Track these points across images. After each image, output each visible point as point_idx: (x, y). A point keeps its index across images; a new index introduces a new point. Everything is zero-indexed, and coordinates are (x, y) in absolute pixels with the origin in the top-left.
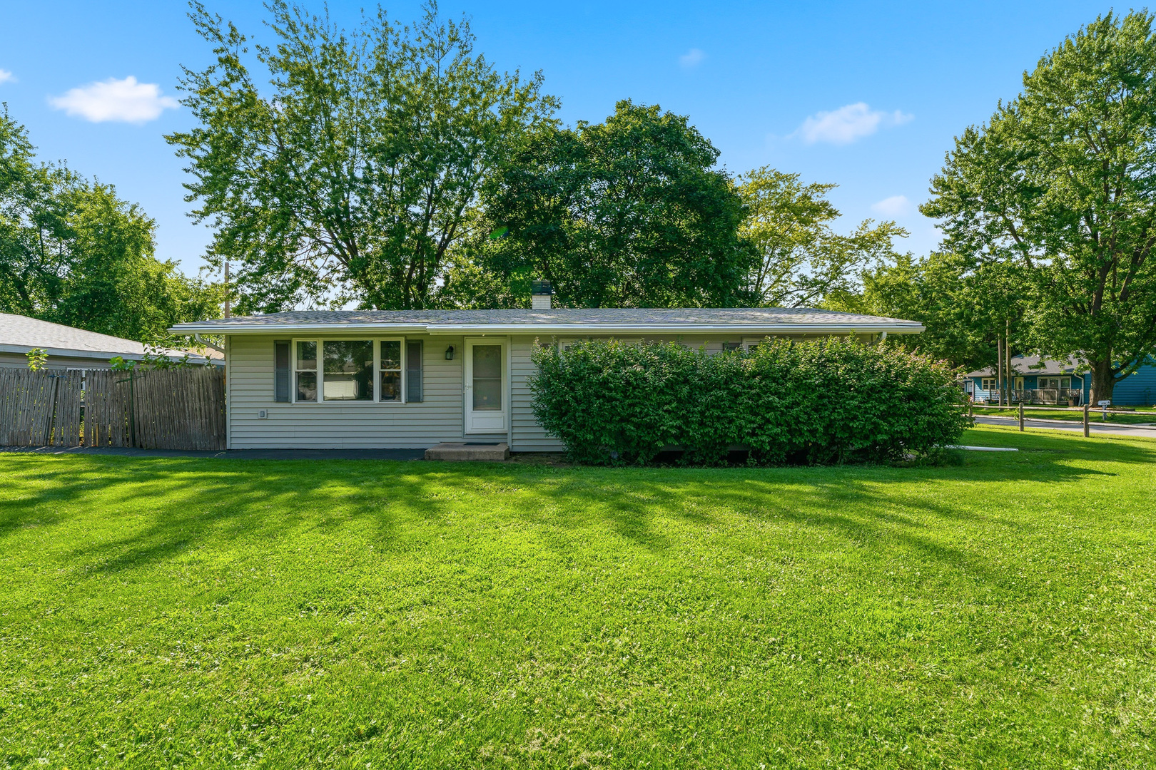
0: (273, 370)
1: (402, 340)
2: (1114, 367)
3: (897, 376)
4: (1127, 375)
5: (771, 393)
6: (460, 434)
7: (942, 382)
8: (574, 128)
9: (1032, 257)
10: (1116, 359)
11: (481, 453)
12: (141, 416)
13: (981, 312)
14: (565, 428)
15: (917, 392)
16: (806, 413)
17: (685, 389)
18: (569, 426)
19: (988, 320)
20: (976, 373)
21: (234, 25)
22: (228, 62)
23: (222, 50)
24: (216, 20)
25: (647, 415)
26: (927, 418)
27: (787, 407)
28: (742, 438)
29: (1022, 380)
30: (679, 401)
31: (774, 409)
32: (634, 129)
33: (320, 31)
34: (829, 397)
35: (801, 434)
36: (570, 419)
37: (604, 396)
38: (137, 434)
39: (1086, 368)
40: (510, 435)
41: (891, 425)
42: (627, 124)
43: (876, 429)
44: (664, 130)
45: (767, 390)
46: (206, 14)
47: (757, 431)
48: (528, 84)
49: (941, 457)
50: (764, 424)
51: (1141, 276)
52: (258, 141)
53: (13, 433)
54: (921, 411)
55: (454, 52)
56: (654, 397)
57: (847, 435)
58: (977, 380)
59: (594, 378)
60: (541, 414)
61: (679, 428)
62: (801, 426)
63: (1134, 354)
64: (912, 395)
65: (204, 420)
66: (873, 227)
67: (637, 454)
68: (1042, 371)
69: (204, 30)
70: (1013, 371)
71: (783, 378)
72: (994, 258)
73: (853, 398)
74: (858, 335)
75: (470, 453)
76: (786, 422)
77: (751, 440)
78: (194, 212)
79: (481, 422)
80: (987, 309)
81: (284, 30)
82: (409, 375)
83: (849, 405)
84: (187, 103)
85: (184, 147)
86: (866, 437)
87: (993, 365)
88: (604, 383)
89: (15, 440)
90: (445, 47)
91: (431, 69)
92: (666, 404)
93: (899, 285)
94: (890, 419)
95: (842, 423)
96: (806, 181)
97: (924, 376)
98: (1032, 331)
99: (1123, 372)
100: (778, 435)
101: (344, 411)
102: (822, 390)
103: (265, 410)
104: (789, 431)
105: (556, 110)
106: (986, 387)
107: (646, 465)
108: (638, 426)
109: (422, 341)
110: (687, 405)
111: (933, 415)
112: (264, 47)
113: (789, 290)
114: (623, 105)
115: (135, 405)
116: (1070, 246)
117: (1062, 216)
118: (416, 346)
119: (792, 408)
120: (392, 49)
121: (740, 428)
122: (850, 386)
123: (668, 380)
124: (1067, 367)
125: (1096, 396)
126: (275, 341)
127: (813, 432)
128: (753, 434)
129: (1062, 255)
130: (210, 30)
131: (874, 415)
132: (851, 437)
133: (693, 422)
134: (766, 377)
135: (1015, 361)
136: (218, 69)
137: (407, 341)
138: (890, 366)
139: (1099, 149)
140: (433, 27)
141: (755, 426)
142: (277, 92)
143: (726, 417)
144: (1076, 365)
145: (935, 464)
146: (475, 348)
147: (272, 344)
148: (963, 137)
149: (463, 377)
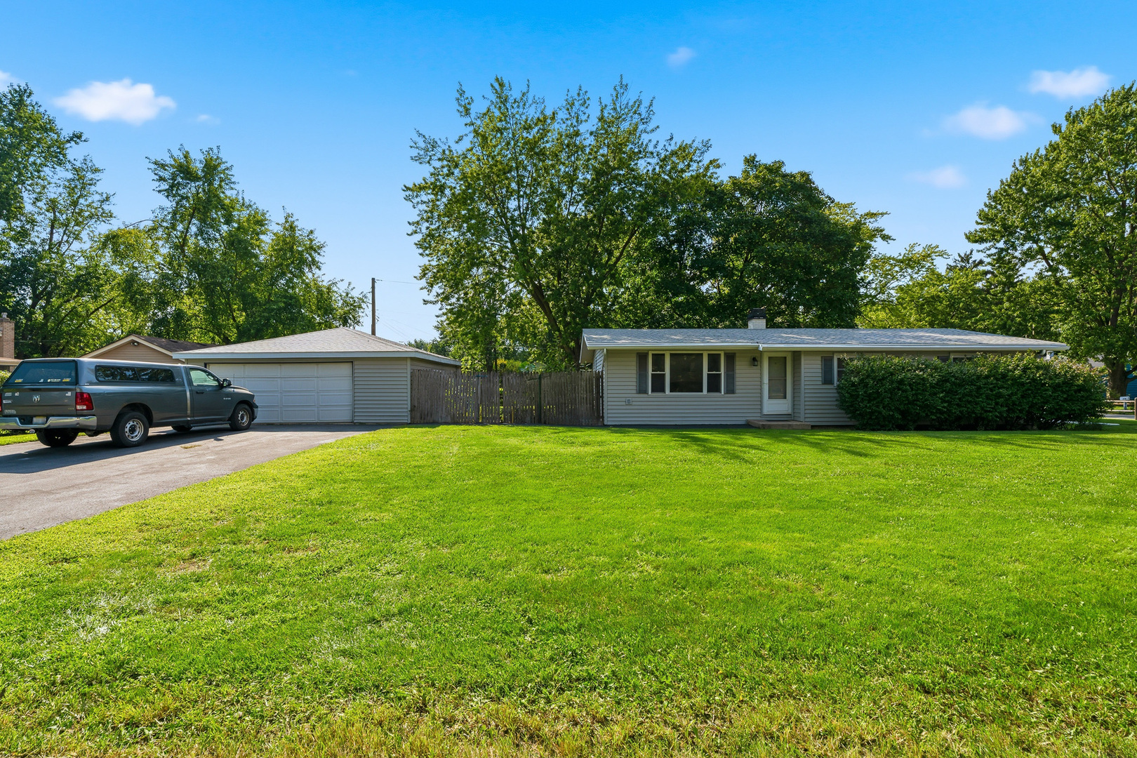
0: (635, 372)
1: (722, 354)
2: (1126, 369)
5: (998, 387)
6: (759, 415)
10: (1129, 363)
11: (796, 425)
12: (546, 403)
14: (875, 408)
34: (1031, 390)
36: (879, 402)
38: (543, 415)
40: (803, 414)
53: (454, 413)
56: (929, 390)
64: (1081, 388)
65: (588, 405)
66: (918, 249)
75: (789, 425)
82: (727, 376)
88: (901, 382)
93: (933, 297)
96: (861, 210)
99: (1134, 374)
101: (683, 399)
102: (1028, 386)
103: (630, 399)
109: (734, 355)
115: (542, 396)
118: (731, 356)
126: (638, 354)
134: (994, 378)
137: (725, 354)
139: (1120, 191)
146: (770, 358)
147: (635, 355)
148: (1009, 180)
149: (761, 378)
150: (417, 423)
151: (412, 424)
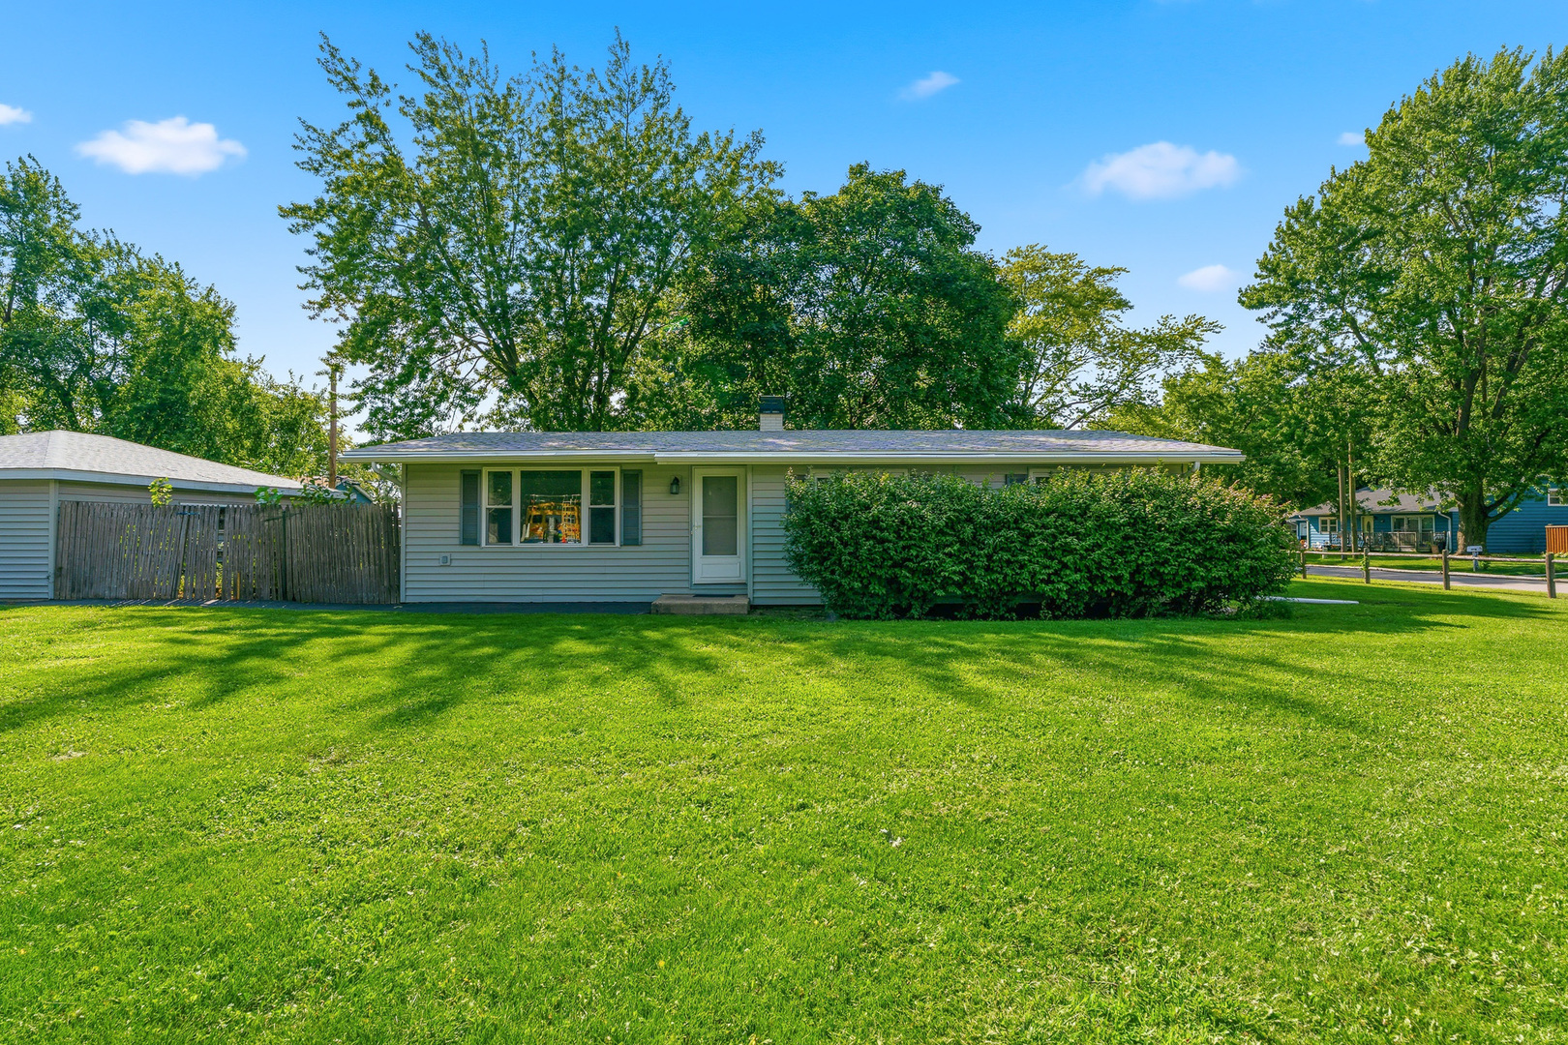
0: (457, 505)
1: (617, 470)
2: (1487, 502)
3: (1213, 515)
4: (1505, 512)
5: (1068, 533)
6: (686, 584)
7: (1266, 520)
8: (798, 200)
9: (1381, 361)
10: (1491, 493)
11: (719, 605)
12: (295, 562)
13: (1316, 433)
14: (827, 575)
15: (1237, 533)
16: (1109, 557)
17: (969, 529)
18: (833, 572)
19: (1326, 442)
20: (1311, 511)
21: (377, 73)
22: (368, 119)
23: (360, 103)
24: (352, 66)
25: (925, 559)
26: (1249, 563)
27: (1087, 550)
28: (1035, 586)
29: (1371, 520)
30: (962, 542)
31: (1072, 552)
32: (876, 203)
33: (478, 78)
34: (1135, 538)
35: (1103, 582)
36: (834, 563)
37: (874, 537)
38: (289, 584)
39: (1452, 504)
40: (750, 585)
41: (1209, 571)
42: (866, 197)
43: (1191, 575)
44: (912, 204)
45: (1063, 531)
46: (341, 60)
47: (1053, 577)
48: (743, 146)
49: (1267, 609)
50: (1061, 570)
51: (1517, 387)
52: (397, 215)
53: (132, 582)
54: (1241, 555)
55: (648, 104)
56: (933, 538)
57: (1157, 582)
58: (1313, 519)
59: (863, 516)
60: (798, 559)
61: (962, 573)
62: (1103, 571)
63: (1513, 486)
64: (1232, 537)
65: (372, 567)
66: (1176, 324)
67: (910, 606)
68: (1397, 507)
69: (339, 79)
70: (1359, 508)
71: (1082, 516)
72: (1332, 359)
73: (1163, 539)
74: (1166, 466)
75: (706, 606)
76: (1086, 566)
77: (1047, 588)
78: (310, 302)
79: (711, 569)
80: (1325, 428)
81: (433, 77)
82: (625, 512)
83: (1159, 547)
84: (307, 166)
85: (300, 221)
86: (1179, 585)
87: (1334, 500)
88: (875, 522)
89: (136, 592)
90: (637, 99)
91: (619, 125)
92: (948, 546)
93: (1210, 397)
94: (1207, 563)
95: (1151, 568)
97: (1245, 514)
98: (1382, 457)
99: (1500, 510)
100: (1077, 582)
101: (544, 556)
102: (1128, 530)
103: (448, 555)
104: (1089, 579)
105: (777, 179)
106: (1324, 529)
107: (920, 619)
108: (913, 572)
109: (641, 471)
110: (971, 548)
111: (1256, 559)
112: (408, 98)
113: (1067, 402)
114: (858, 171)
115: (288, 550)
116: (1428, 348)
117: (1418, 307)
118: (633, 476)
119: (1094, 551)
120: (568, 99)
121: (1033, 575)
122: (1160, 526)
123: (948, 518)
124: (1427, 503)
125: (1465, 540)
126: (462, 471)
127: (1118, 579)
128: (1048, 582)
129: (1418, 359)
130: (345, 79)
131: (1188, 559)
132: (1161, 586)
133: (978, 567)
134: (1062, 515)
135: (1360, 496)
136: (352, 127)
137: (622, 471)
138: (1205, 502)
139: (1461, 223)
140: (622, 75)
141: (1051, 571)
142: (423, 154)
143: (1017, 561)
144: (1438, 502)
145: (1260, 617)
146: (705, 480)
147: (458, 474)
148: (1296, 209)
149: (690, 515)
150: (65, 600)
151: (58, 600)
